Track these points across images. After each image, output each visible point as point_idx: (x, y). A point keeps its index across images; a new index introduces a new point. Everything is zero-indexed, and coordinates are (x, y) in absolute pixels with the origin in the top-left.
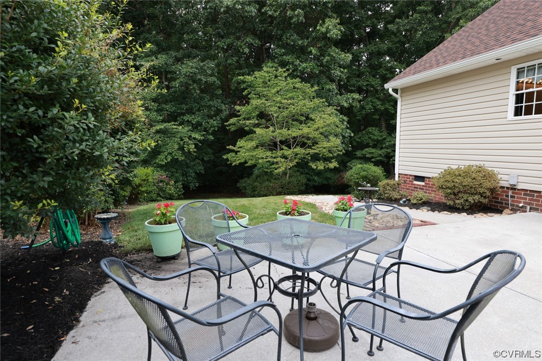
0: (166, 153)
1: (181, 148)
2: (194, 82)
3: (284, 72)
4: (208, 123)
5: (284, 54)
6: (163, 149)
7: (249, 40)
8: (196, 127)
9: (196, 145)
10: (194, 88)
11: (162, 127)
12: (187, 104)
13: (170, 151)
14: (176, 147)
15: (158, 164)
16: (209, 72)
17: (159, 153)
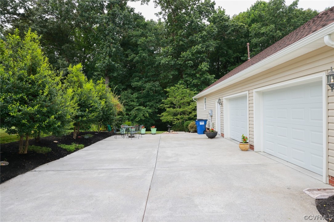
0: (138, 117)
1: (144, 115)
2: (151, 90)
3: (183, 86)
4: (156, 105)
5: (186, 77)
6: (138, 116)
7: (172, 73)
8: (151, 107)
9: (149, 114)
10: (151, 92)
11: (138, 108)
12: (148, 98)
13: (140, 116)
14: (142, 115)
15: (136, 121)
16: (157, 86)
17: (136, 117)
